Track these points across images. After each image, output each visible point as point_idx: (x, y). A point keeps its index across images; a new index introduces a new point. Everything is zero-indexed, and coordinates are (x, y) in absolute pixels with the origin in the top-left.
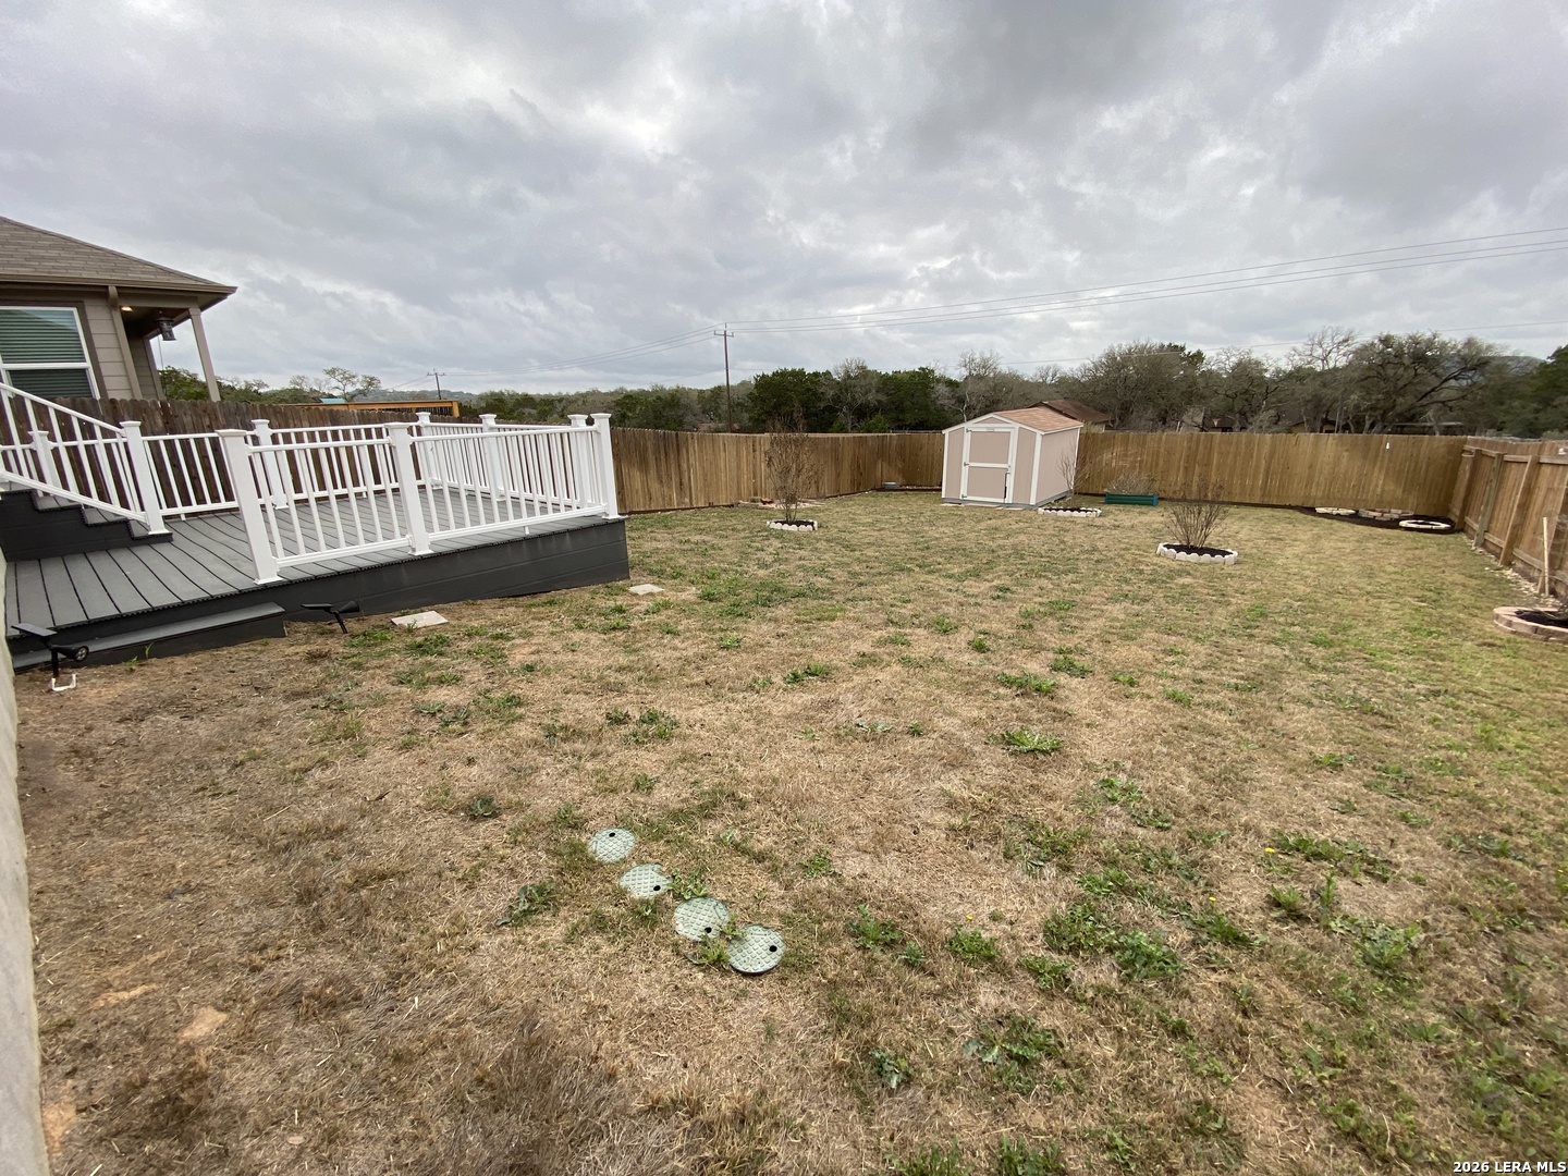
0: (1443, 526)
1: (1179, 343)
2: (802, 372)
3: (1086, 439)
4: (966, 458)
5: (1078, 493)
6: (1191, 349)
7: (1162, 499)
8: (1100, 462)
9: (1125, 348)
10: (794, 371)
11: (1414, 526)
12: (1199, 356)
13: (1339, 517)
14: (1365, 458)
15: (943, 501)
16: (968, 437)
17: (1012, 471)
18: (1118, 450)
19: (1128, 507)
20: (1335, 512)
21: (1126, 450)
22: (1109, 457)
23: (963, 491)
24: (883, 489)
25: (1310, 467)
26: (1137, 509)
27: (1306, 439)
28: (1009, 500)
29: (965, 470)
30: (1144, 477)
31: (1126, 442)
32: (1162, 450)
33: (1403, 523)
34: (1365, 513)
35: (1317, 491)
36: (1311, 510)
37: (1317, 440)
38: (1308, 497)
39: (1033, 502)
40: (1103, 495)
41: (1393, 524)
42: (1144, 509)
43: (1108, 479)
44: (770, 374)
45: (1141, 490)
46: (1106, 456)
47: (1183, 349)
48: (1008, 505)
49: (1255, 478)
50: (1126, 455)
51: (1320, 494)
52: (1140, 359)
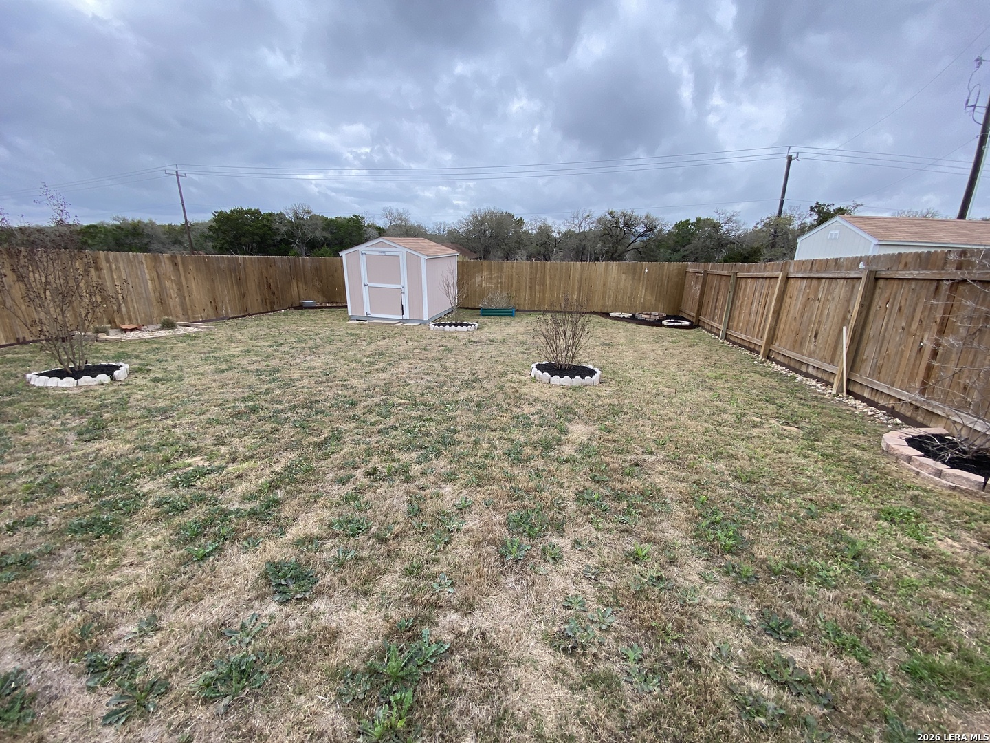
0: (687, 323)
1: (511, 212)
2: (257, 212)
3: (461, 265)
4: (364, 280)
5: (459, 307)
6: (517, 217)
7: (517, 310)
8: (474, 283)
9: (482, 212)
10: (250, 210)
11: (672, 324)
12: (520, 222)
13: (624, 319)
14: (634, 278)
15: (350, 318)
16: (363, 259)
17: (406, 291)
18: (485, 274)
19: (497, 319)
20: (622, 316)
21: (491, 274)
22: (481, 280)
23: (367, 309)
24: (301, 307)
25: (604, 285)
26: (504, 320)
27: (602, 265)
28: (407, 316)
29: (365, 290)
30: (504, 295)
31: (490, 268)
32: (514, 274)
33: (665, 322)
34: (639, 316)
35: (609, 302)
36: (607, 315)
37: (607, 266)
38: (604, 306)
39: (426, 318)
40: (479, 309)
41: (658, 323)
42: (508, 319)
43: (482, 296)
44: (229, 212)
45: (503, 305)
46: (478, 279)
47: (513, 216)
48: (407, 321)
49: (573, 293)
50: (491, 278)
51: (610, 303)
52: (491, 219)
